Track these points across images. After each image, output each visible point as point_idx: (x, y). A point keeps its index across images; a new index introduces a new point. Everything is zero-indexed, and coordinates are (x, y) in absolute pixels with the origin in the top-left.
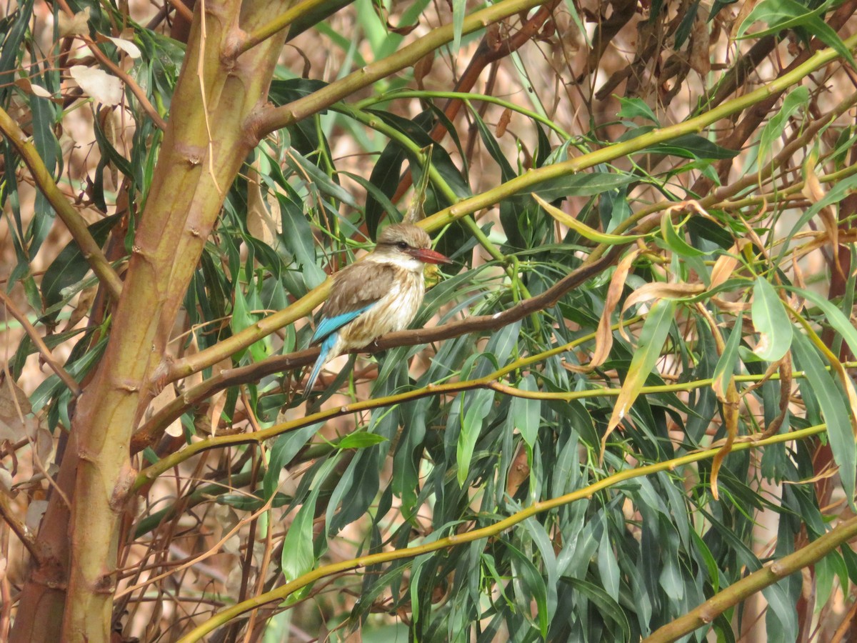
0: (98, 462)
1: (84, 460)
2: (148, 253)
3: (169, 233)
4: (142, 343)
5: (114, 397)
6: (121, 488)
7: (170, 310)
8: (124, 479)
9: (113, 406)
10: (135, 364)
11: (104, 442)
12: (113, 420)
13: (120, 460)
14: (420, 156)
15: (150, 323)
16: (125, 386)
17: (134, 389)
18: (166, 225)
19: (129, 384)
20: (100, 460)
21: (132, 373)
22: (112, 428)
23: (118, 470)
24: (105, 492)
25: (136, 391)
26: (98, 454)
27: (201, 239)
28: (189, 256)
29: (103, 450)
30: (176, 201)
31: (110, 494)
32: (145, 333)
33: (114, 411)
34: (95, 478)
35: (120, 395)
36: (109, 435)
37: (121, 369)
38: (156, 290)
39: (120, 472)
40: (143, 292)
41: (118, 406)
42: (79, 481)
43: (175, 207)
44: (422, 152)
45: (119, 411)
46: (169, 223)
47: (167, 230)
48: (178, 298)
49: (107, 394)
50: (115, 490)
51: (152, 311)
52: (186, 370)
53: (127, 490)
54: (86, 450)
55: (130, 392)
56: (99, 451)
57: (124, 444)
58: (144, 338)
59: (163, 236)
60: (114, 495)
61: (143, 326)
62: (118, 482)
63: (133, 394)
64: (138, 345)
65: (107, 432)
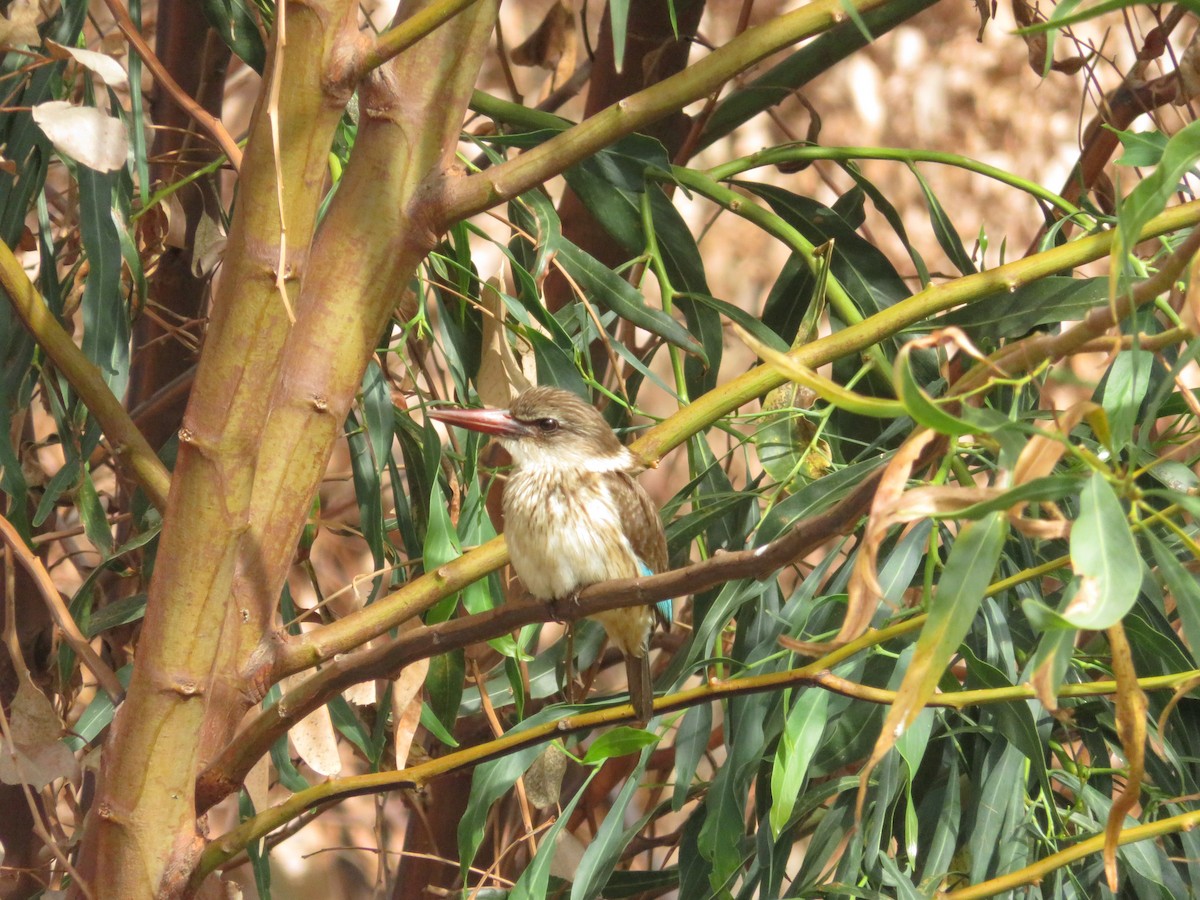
0: (132, 824)
1: (108, 821)
2: (206, 442)
3: (243, 405)
4: (204, 606)
5: (159, 705)
6: (176, 872)
7: (277, 546)
8: (181, 855)
9: (155, 722)
10: (193, 645)
11: (142, 787)
12: (157, 747)
13: (175, 822)
14: (814, 260)
15: (217, 570)
16: (175, 685)
17: (192, 690)
18: (237, 391)
19: (182, 681)
20: (136, 820)
21: (187, 663)
22: (155, 761)
23: (170, 838)
24: (147, 879)
25: (196, 695)
26: (132, 810)
27: (330, 416)
28: (311, 447)
29: (141, 802)
30: (252, 346)
31: (155, 882)
32: (210, 588)
33: (158, 731)
34: (129, 853)
35: (168, 703)
36: (150, 776)
37: (167, 655)
38: (224, 509)
39: (174, 843)
40: (201, 514)
41: (163, 722)
42: (101, 859)
43: (252, 357)
44: (816, 254)
45: (166, 730)
46: (243, 387)
47: (239, 400)
48: (291, 525)
49: (144, 700)
50: (165, 876)
51: (219, 549)
52: (309, 656)
53: (187, 874)
54: (112, 803)
55: (186, 697)
56: (132, 805)
57: (180, 792)
58: (208, 598)
59: (233, 410)
60: (164, 884)
61: (205, 576)
62: (171, 860)
63: (193, 700)
64: (196, 611)
65: (146, 770)
